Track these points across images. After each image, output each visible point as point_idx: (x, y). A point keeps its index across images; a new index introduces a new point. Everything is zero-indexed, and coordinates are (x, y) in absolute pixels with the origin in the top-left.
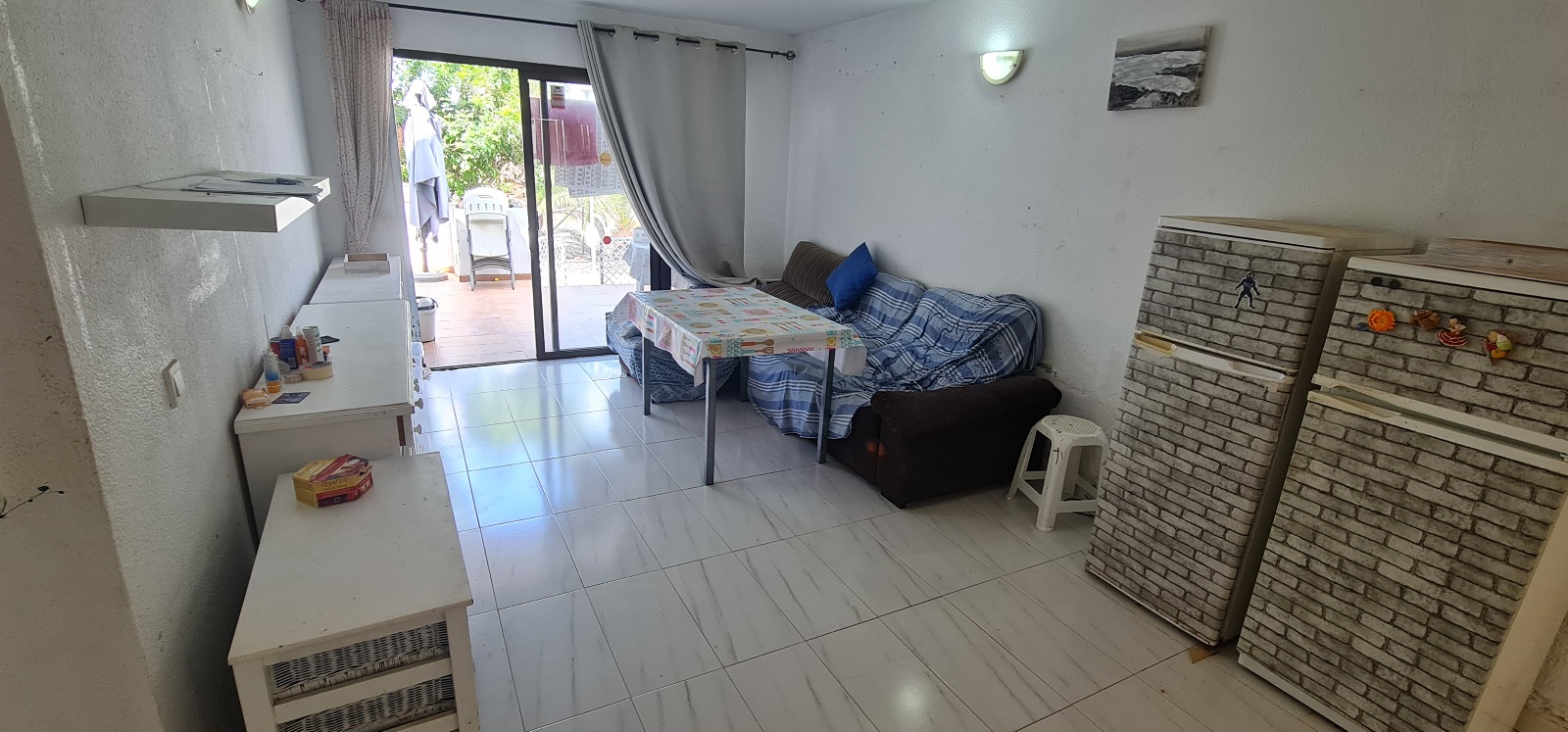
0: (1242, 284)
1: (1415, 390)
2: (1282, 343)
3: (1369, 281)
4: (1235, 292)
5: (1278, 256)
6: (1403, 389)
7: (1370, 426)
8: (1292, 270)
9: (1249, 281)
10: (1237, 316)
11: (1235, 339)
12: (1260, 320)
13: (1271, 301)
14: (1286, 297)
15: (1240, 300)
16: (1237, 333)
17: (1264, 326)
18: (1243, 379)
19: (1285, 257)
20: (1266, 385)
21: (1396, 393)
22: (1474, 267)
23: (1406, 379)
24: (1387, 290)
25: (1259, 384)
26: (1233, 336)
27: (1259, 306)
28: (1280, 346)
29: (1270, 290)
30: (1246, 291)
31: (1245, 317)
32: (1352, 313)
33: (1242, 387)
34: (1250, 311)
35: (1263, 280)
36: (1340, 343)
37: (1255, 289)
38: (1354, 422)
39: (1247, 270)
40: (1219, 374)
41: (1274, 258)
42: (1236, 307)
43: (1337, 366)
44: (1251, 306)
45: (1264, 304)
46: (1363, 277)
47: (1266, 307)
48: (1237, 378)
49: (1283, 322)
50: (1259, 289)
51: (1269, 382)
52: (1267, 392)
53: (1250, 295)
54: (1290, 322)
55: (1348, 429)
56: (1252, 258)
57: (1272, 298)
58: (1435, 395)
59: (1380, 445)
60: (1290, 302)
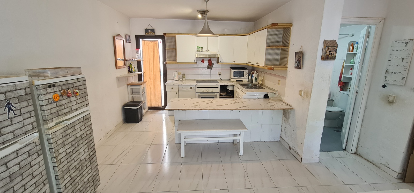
0: (6, 107)
1: (68, 112)
2: (32, 122)
3: (48, 87)
4: (5, 112)
5: (15, 88)
6: (66, 114)
7: (65, 128)
8: (22, 92)
9: (9, 104)
10: (11, 122)
11: (15, 132)
12: (21, 118)
13: (21, 108)
14: (25, 104)
15: (9, 114)
16: (15, 129)
17: (24, 120)
18: (27, 145)
19: (18, 88)
20: (34, 141)
21: (66, 116)
22: (61, 76)
23: (66, 111)
24: (53, 88)
25: (32, 142)
26: (13, 132)
27: (18, 113)
28: (32, 124)
29: (19, 104)
30: (10, 109)
31: (15, 121)
32: (48, 99)
33: (27, 149)
34: (16, 117)
35: (14, 101)
36: (49, 110)
37: (13, 106)
38: (62, 130)
39: (5, 100)
40: (16, 152)
41: (14, 90)
42: (9, 118)
43: (52, 118)
44: (15, 114)
45: (19, 111)
46: (46, 86)
47: (21, 112)
48: (24, 147)
49: (29, 114)
50: (14, 106)
51: (34, 139)
52: (36, 143)
53: (12, 110)
54: (31, 112)
55: (62, 133)
56: (5, 93)
57: (21, 107)
58: (71, 111)
59: (69, 131)
60: (27, 105)
